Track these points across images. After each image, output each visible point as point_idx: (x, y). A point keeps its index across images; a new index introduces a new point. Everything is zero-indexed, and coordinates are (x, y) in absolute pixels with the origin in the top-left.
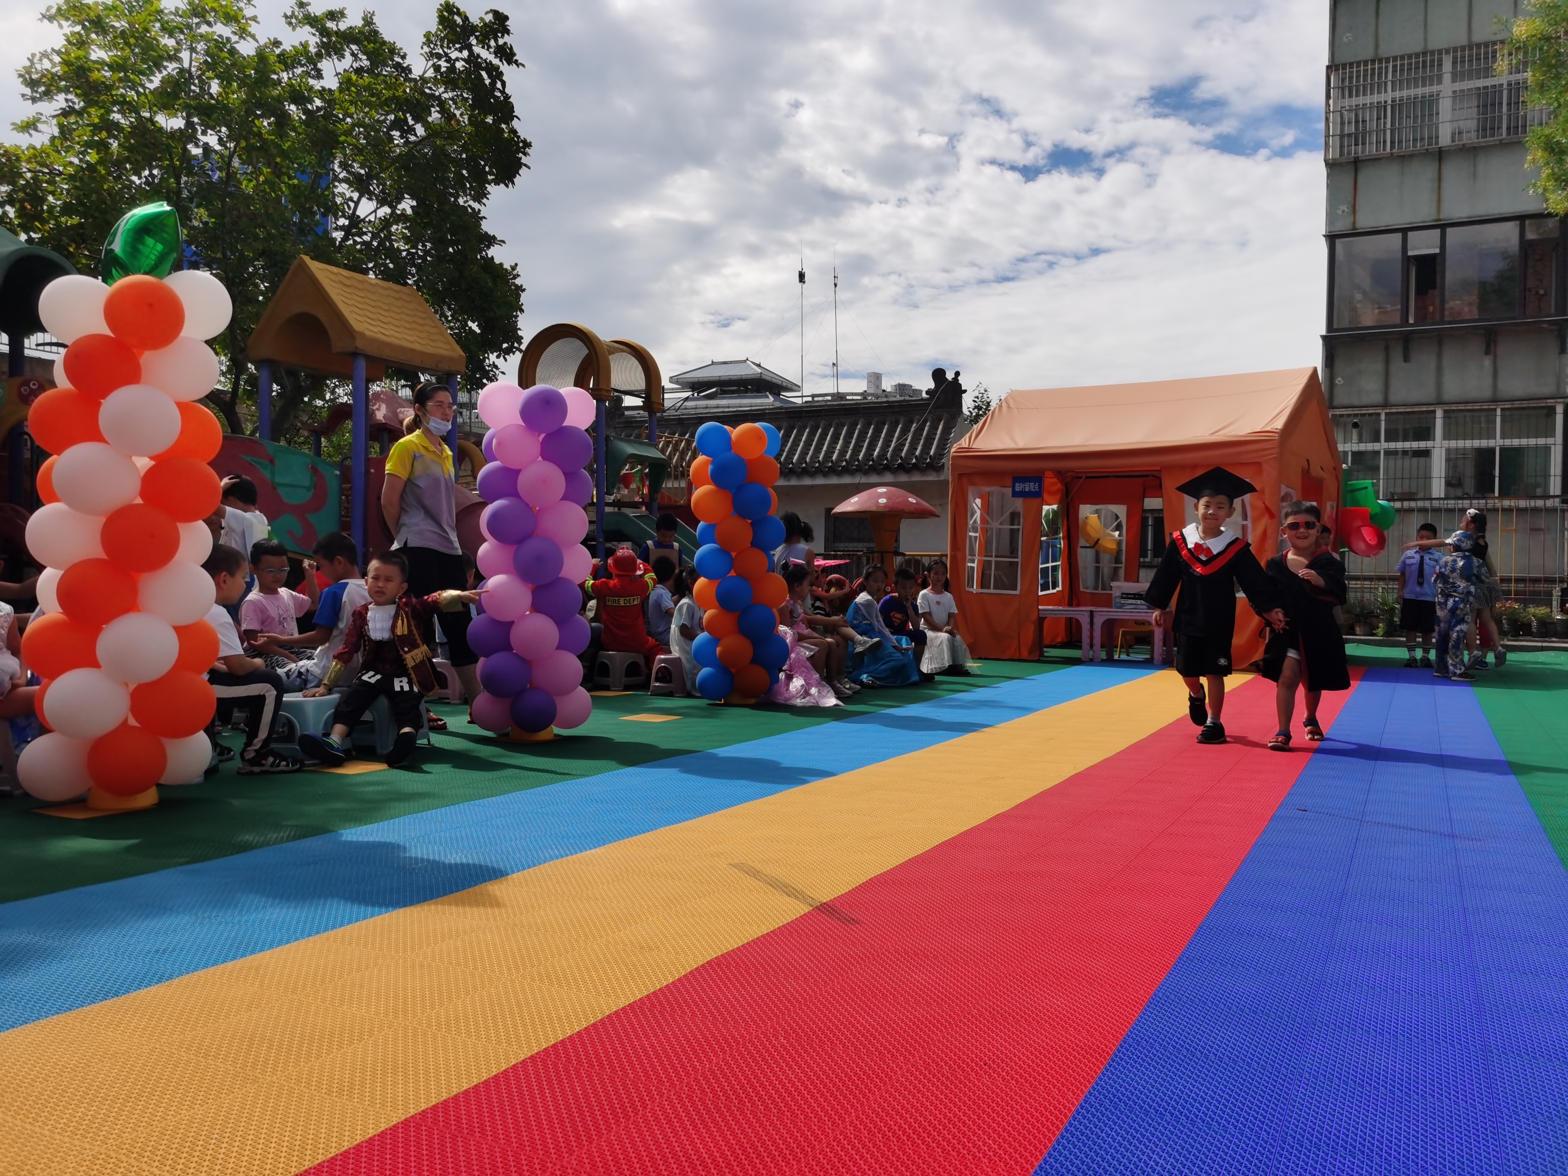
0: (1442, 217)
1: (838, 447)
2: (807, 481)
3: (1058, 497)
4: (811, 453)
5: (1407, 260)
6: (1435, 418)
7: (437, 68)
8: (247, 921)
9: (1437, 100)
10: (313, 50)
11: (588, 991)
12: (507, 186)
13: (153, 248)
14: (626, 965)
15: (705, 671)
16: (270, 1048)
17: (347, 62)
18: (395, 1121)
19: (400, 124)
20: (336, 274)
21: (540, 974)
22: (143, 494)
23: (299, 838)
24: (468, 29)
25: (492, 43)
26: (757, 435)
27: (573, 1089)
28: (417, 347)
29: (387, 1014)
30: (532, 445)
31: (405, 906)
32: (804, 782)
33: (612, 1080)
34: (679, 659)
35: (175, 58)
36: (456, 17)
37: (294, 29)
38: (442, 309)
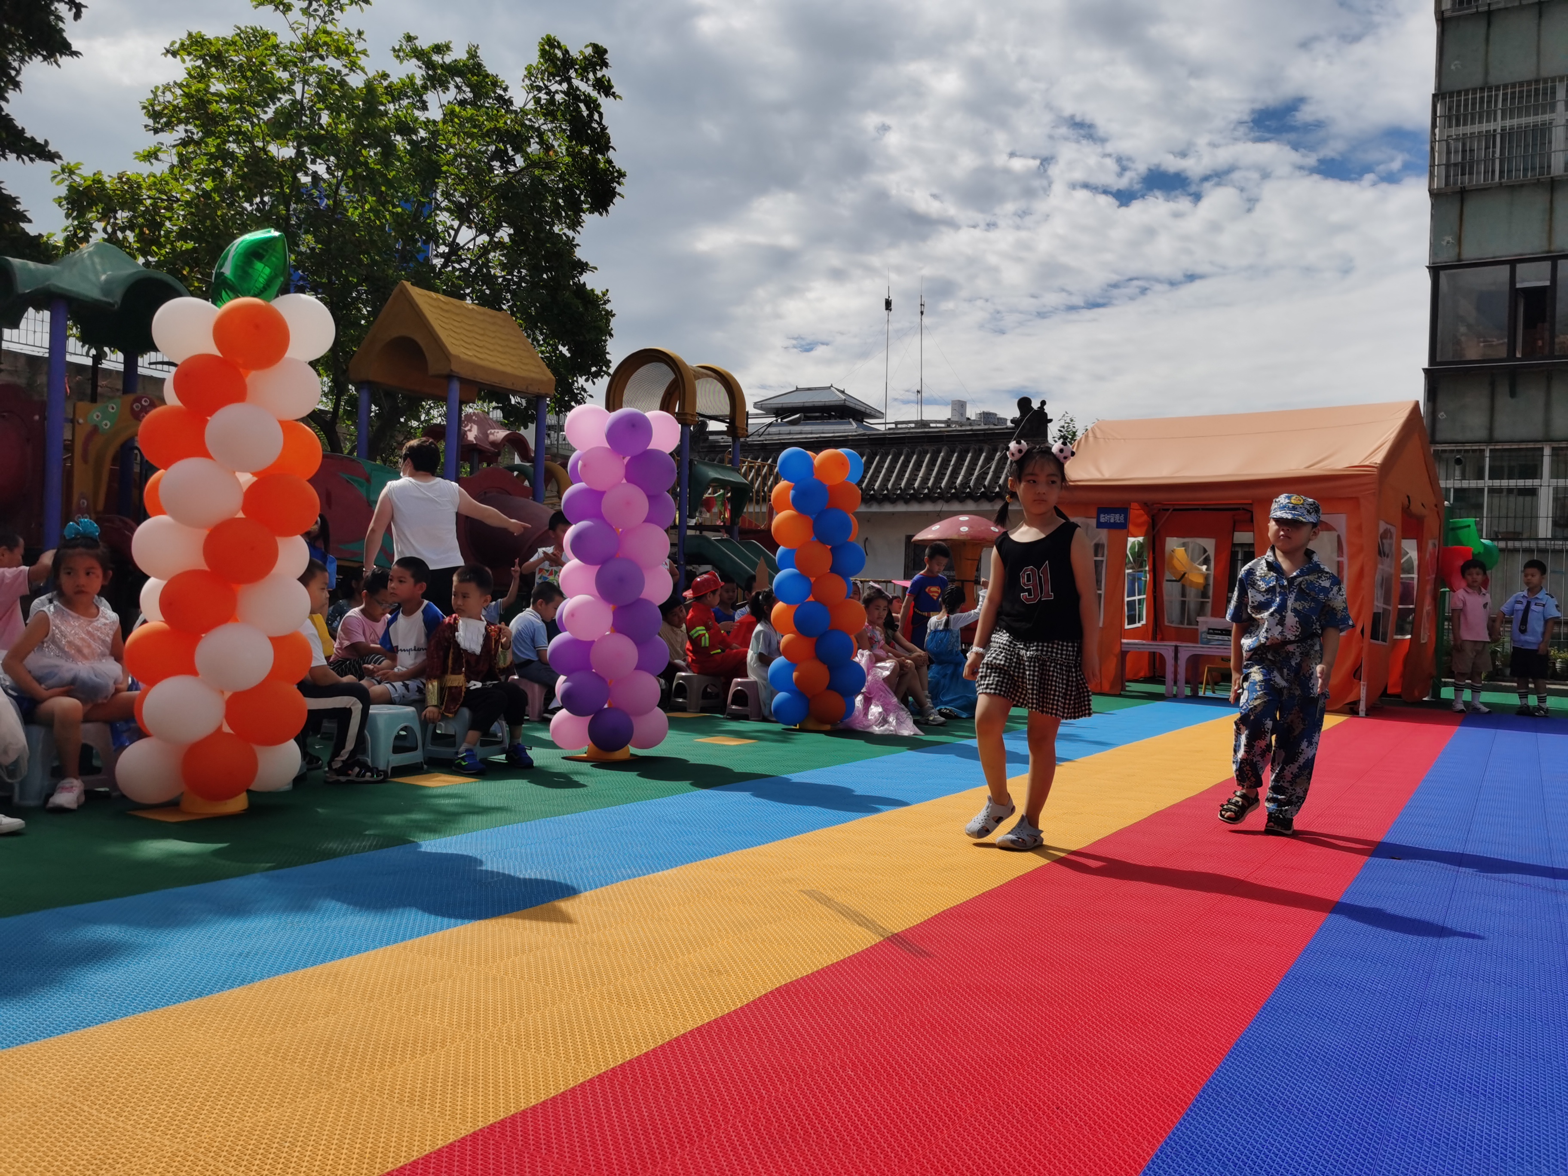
0: (1553, 248)
1: (921, 474)
2: (888, 508)
3: (1144, 529)
4: (893, 480)
5: (1515, 293)
6: (1542, 456)
7: (537, 101)
8: (328, 928)
9: (1550, 130)
10: (419, 82)
11: (657, 1012)
12: (601, 214)
13: (262, 271)
14: (695, 988)
15: (781, 696)
16: (345, 1054)
17: (451, 94)
18: (463, 1133)
19: (500, 155)
20: (435, 299)
21: (609, 993)
22: (244, 509)
23: (382, 847)
24: (568, 62)
25: (591, 76)
26: (840, 462)
27: (639, 1111)
28: (509, 370)
29: (459, 1025)
30: (616, 468)
31: (480, 918)
32: (877, 811)
33: (678, 1104)
34: (756, 682)
35: (288, 90)
36: (557, 51)
37: (401, 62)
38: (534, 333)
